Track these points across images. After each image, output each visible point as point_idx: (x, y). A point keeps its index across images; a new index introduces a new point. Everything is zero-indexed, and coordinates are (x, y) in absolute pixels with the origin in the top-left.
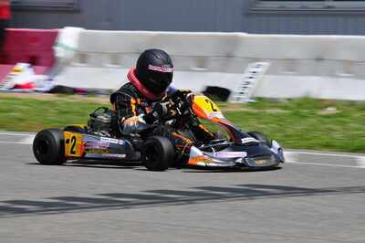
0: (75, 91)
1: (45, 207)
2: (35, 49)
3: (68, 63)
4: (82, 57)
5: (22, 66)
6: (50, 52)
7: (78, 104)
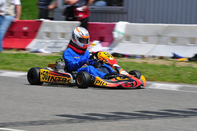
0: (124, 56)
1: (107, 117)
2: (103, 33)
3: (120, 41)
4: (128, 38)
5: (96, 42)
6: (111, 35)
7: (125, 63)
